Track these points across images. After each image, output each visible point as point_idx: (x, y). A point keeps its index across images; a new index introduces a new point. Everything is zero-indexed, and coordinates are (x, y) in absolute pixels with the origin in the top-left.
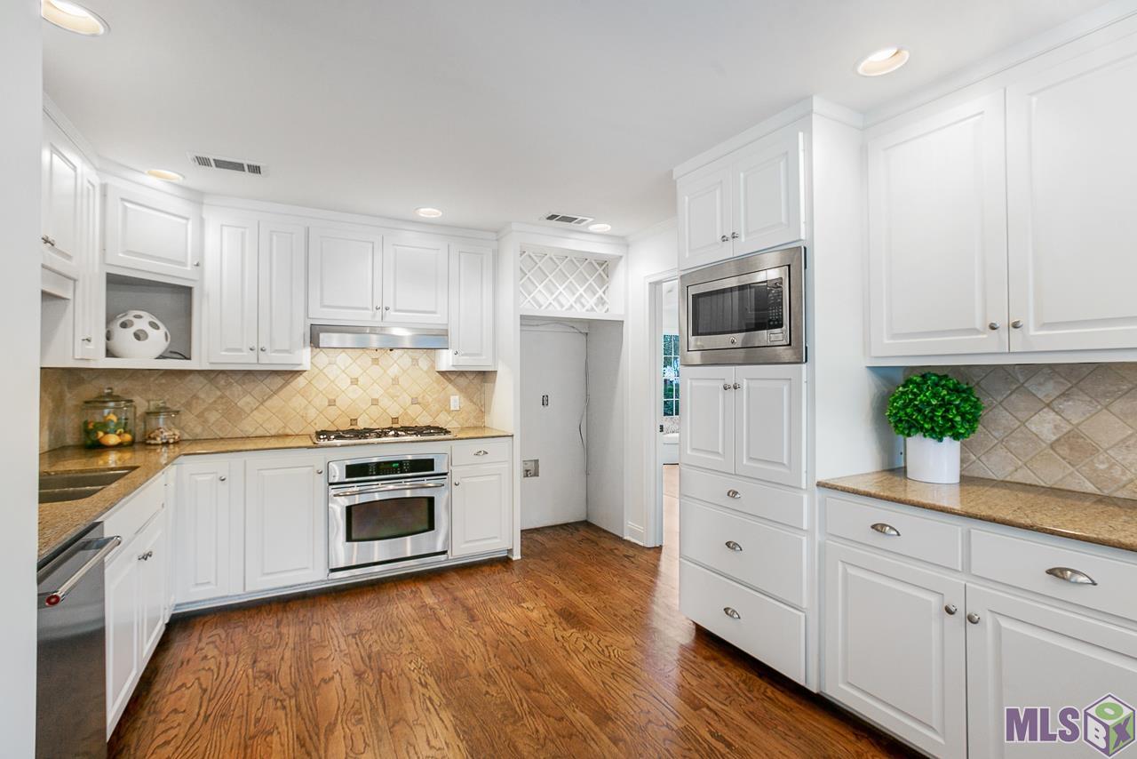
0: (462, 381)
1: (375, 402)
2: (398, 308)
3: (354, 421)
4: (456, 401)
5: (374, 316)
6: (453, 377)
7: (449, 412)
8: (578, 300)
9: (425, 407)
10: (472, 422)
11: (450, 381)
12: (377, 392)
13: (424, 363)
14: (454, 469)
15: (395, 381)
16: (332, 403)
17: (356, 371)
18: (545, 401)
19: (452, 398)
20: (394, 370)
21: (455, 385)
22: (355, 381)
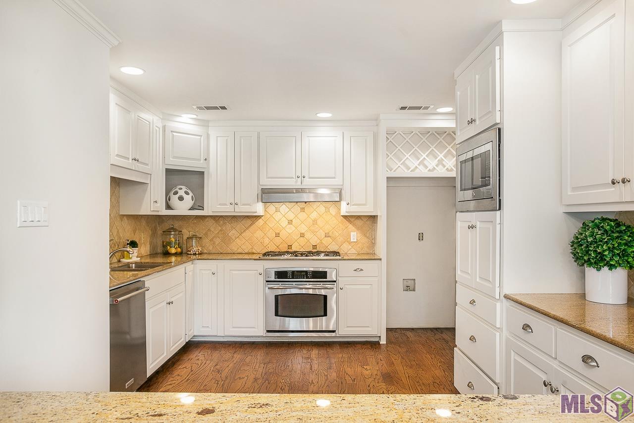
0: (359, 222)
1: (302, 235)
2: (311, 176)
3: (290, 246)
4: (354, 236)
5: (296, 182)
6: (352, 220)
7: (350, 243)
8: (440, 162)
9: (334, 239)
10: (366, 250)
11: (350, 222)
12: (303, 229)
13: (333, 211)
14: (340, 279)
15: (315, 222)
16: (277, 235)
17: (291, 216)
18: (421, 237)
19: (352, 234)
20: (314, 215)
21: (354, 225)
22: (290, 222)
